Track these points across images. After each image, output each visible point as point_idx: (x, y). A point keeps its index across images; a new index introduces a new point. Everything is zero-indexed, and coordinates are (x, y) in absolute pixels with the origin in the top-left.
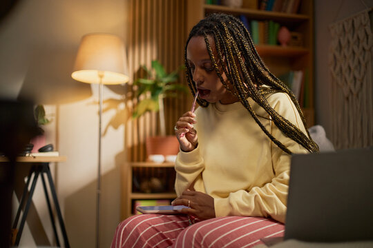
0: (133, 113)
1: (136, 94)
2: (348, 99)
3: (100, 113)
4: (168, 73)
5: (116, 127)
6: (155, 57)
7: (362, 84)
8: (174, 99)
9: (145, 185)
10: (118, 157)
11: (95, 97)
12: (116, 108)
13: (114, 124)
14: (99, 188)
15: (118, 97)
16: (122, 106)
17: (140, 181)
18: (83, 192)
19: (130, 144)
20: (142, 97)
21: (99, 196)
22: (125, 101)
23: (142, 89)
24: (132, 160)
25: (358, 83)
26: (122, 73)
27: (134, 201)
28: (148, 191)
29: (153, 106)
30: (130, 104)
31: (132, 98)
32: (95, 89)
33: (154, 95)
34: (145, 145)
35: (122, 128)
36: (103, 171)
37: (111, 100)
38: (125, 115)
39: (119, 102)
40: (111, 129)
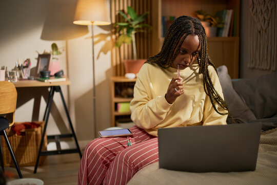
0: (116, 44)
1: (118, 30)
2: (260, 32)
3: (94, 44)
4: (139, 15)
5: (105, 53)
6: (130, 5)
7: (269, 23)
8: (143, 33)
9: (124, 91)
10: (107, 72)
11: (90, 34)
12: (105, 40)
13: (104, 50)
14: (94, 95)
15: (106, 32)
16: (109, 38)
17: (121, 90)
18: (85, 96)
19: (114, 64)
20: (121, 32)
21: (94, 100)
22: (111, 35)
23: (121, 28)
24: (116, 75)
25: (266, 22)
27: (116, 105)
28: (126, 96)
29: (128, 40)
30: (114, 37)
31: (115, 33)
32: (90, 28)
33: (128, 32)
34: (124, 64)
35: (109, 53)
36: (97, 83)
37: (101, 35)
38: (111, 44)
39: (107, 35)
40: (102, 54)
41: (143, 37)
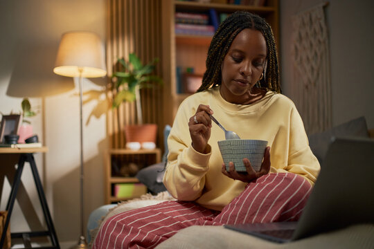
0: (113, 104)
1: (116, 85)
2: (307, 87)
3: (82, 104)
4: (145, 65)
5: (98, 116)
6: (132, 50)
7: (318, 74)
8: (151, 90)
9: (124, 170)
10: (100, 144)
11: (77, 90)
12: (97, 98)
13: (97, 113)
14: (82, 173)
15: (99, 88)
16: (103, 97)
17: (120, 166)
18: (68, 177)
19: (111, 131)
20: (121, 88)
21: (82, 181)
22: (106, 92)
23: (120, 80)
24: (113, 147)
25: (315, 73)
26: (99, 67)
27: (113, 186)
28: (127, 175)
29: (130, 97)
30: (110, 94)
31: (112, 89)
32: (76, 82)
33: (131, 86)
34: (124, 133)
35: (103, 117)
36: (86, 158)
37: (93, 92)
38: (106, 105)
39: (100, 93)
40: (93, 119)
41: (151, 96)
